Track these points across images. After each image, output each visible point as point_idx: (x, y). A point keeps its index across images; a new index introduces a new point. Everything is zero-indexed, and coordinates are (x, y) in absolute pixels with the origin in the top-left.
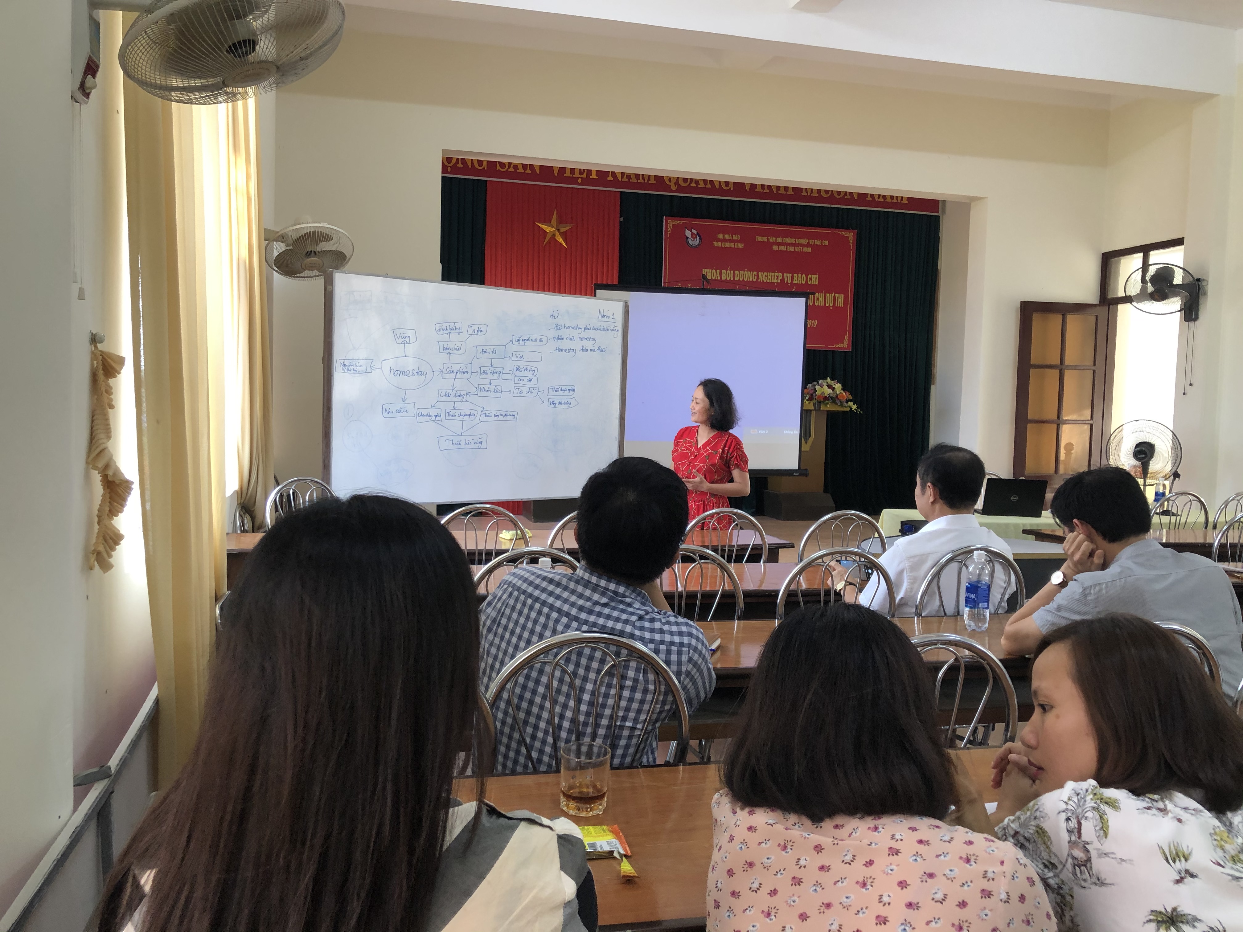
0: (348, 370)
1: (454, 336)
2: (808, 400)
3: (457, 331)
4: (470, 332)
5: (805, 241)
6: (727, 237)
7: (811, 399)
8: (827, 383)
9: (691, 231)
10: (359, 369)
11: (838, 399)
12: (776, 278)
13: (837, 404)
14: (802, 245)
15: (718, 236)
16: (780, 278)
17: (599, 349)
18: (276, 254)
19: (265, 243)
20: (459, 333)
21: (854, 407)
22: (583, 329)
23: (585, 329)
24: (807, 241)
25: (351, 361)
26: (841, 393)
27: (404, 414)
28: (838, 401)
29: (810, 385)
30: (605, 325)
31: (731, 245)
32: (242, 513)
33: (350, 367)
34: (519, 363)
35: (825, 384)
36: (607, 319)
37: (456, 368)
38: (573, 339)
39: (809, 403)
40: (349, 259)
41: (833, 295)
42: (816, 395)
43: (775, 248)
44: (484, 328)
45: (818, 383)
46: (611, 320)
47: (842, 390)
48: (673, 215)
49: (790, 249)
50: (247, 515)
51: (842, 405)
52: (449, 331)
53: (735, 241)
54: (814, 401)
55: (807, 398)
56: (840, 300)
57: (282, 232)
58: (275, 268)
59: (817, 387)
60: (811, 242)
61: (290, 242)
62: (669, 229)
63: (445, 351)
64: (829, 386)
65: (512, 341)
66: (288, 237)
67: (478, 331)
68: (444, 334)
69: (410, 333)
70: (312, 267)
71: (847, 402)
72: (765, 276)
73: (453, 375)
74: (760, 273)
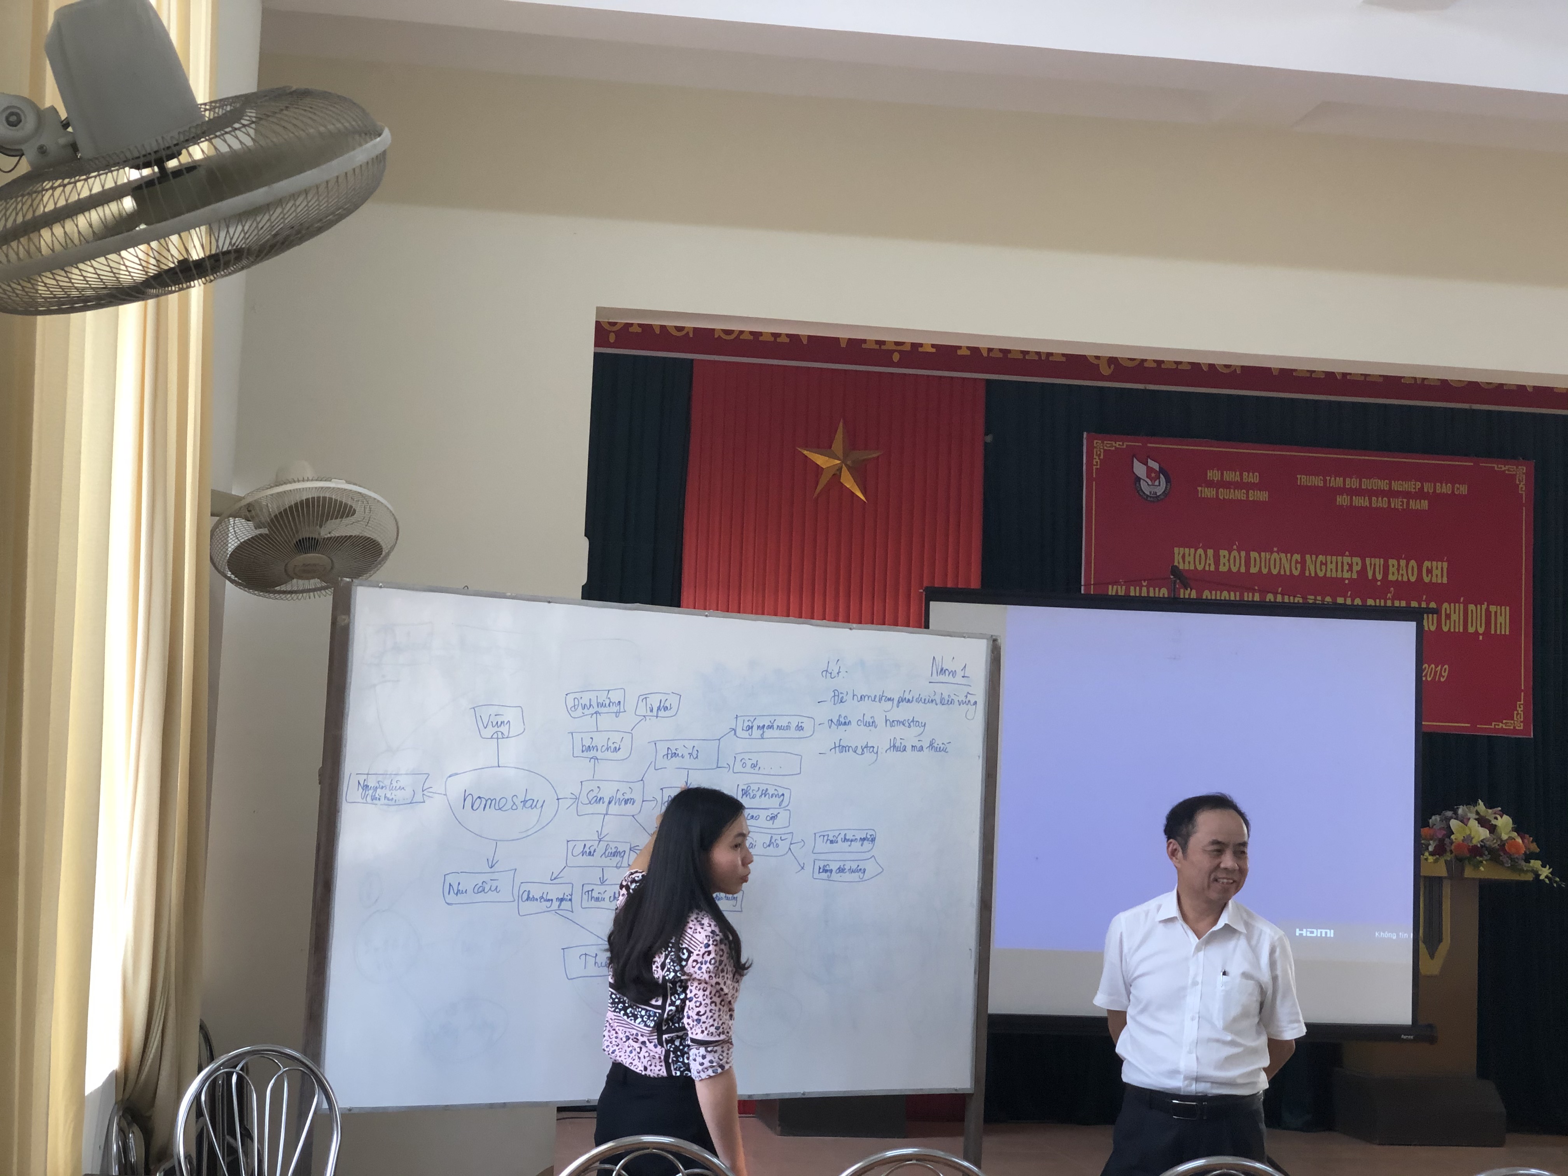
0: (374, 798)
1: (606, 721)
2: (1432, 854)
3: (615, 709)
4: (642, 711)
5: (1411, 486)
6: (1231, 476)
7: (1440, 850)
8: (1477, 813)
9: (1146, 464)
10: (399, 795)
11: (1505, 852)
12: (1346, 567)
13: (1502, 864)
14: (1407, 495)
15: (1210, 474)
16: (1357, 568)
17: (931, 745)
18: (232, 545)
19: (210, 522)
20: (617, 714)
21: (1545, 873)
22: (896, 702)
23: (901, 700)
24: (1419, 485)
25: (380, 778)
26: (1511, 838)
27: (492, 896)
28: (1504, 859)
29: (1436, 819)
30: (945, 691)
31: (1240, 495)
32: (124, 1124)
33: (378, 790)
34: (749, 779)
35: (1473, 816)
36: (950, 679)
37: (607, 791)
38: (872, 724)
39: (1436, 861)
40: (388, 554)
41: (1484, 607)
42: (1452, 843)
43: (1342, 500)
44: (673, 701)
45: (1456, 813)
46: (958, 679)
47: (1514, 830)
48: (1104, 429)
49: (1380, 503)
50: (136, 1128)
51: (1515, 868)
52: (596, 709)
53: (1249, 487)
54: (1448, 857)
55: (1431, 849)
56: (1500, 619)
57: (250, 500)
58: (229, 574)
59: (1454, 824)
60: (1428, 487)
61: (263, 520)
62: (1096, 459)
63: (585, 754)
64: (1483, 822)
65: (735, 730)
66: (261, 510)
67: (659, 709)
68: (584, 715)
69: (510, 715)
70: (307, 572)
71: (1528, 858)
72: (1322, 563)
73: (601, 808)
74: (1308, 557)
